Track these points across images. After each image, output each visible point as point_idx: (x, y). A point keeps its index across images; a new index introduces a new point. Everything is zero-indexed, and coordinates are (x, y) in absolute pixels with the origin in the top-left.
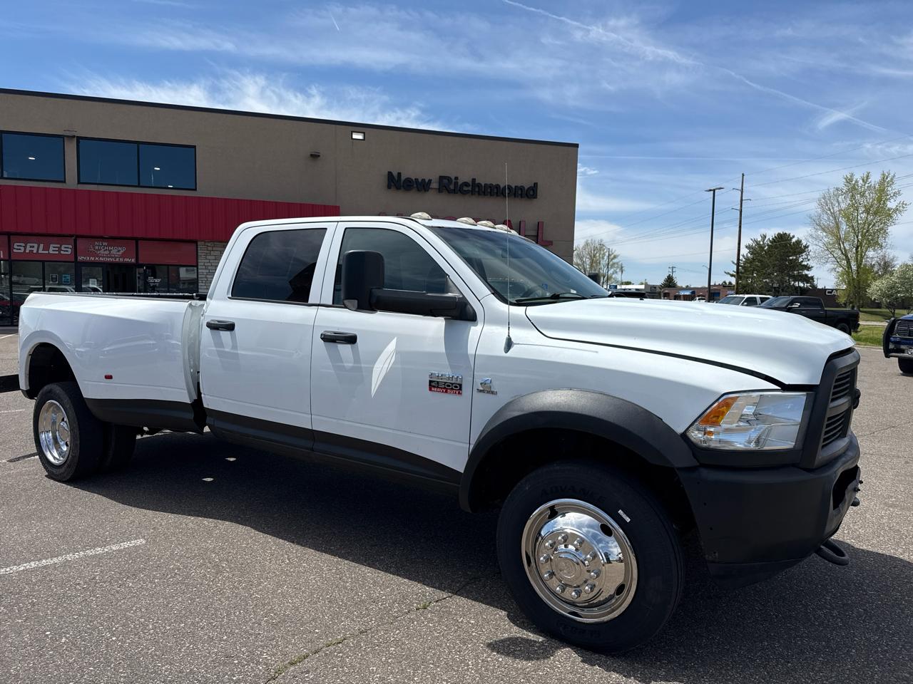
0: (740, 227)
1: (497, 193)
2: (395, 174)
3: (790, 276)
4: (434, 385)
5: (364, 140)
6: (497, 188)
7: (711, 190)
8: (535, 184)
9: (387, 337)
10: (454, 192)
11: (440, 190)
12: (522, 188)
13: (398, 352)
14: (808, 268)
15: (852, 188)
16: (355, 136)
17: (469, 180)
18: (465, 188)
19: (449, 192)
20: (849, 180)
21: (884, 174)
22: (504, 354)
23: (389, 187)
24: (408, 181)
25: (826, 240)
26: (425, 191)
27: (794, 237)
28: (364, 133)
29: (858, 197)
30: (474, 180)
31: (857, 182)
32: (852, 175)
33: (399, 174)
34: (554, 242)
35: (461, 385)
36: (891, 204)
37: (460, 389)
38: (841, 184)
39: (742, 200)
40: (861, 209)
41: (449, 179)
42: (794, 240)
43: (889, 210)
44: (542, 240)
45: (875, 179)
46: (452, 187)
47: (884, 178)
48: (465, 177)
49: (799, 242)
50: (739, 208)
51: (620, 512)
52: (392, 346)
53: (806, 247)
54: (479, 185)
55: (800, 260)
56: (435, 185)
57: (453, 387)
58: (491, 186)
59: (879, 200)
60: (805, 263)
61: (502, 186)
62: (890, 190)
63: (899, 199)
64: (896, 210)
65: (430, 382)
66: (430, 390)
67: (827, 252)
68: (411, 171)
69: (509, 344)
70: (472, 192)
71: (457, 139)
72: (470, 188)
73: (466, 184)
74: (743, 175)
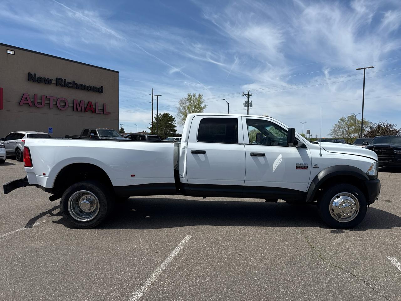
0: (153, 110)
1: (85, 89)
2: (33, 74)
3: (170, 130)
4: (298, 167)
5: (14, 54)
6: (85, 86)
7: (156, 96)
8: (102, 86)
9: (278, 154)
10: (64, 86)
11: (57, 85)
12: (96, 88)
13: (283, 158)
14: (175, 127)
15: (190, 99)
16: (9, 52)
17: (71, 81)
18: (70, 85)
19: (61, 86)
20: (189, 95)
21: (199, 95)
22: (320, 157)
23: (29, 80)
24: (40, 78)
25: (182, 116)
26: (49, 84)
27: (170, 115)
28: (14, 51)
29: (192, 102)
30: (74, 82)
31: (192, 96)
32: (190, 94)
33: (35, 75)
34: (111, 113)
35: (307, 166)
36: (202, 105)
37: (307, 167)
38: (187, 97)
39: (153, 99)
40: (193, 107)
41: (61, 80)
42: (170, 116)
43: (201, 107)
44: (106, 112)
45: (197, 96)
46: (63, 83)
47: (200, 96)
48: (69, 79)
49: (172, 117)
50: (152, 102)
51: (356, 193)
52: (280, 156)
53: (174, 119)
54: (76, 84)
55: (173, 123)
56: (54, 82)
57: (305, 167)
58: (82, 85)
59: (199, 103)
60: (174, 125)
61: (87, 86)
62: (202, 100)
63: (204, 104)
64: (203, 107)
65: (296, 166)
66: (296, 168)
67: (183, 121)
68: (41, 73)
69: (321, 155)
70: (73, 87)
71: (65, 61)
72: (72, 85)
73: (70, 83)
74: (153, 89)
